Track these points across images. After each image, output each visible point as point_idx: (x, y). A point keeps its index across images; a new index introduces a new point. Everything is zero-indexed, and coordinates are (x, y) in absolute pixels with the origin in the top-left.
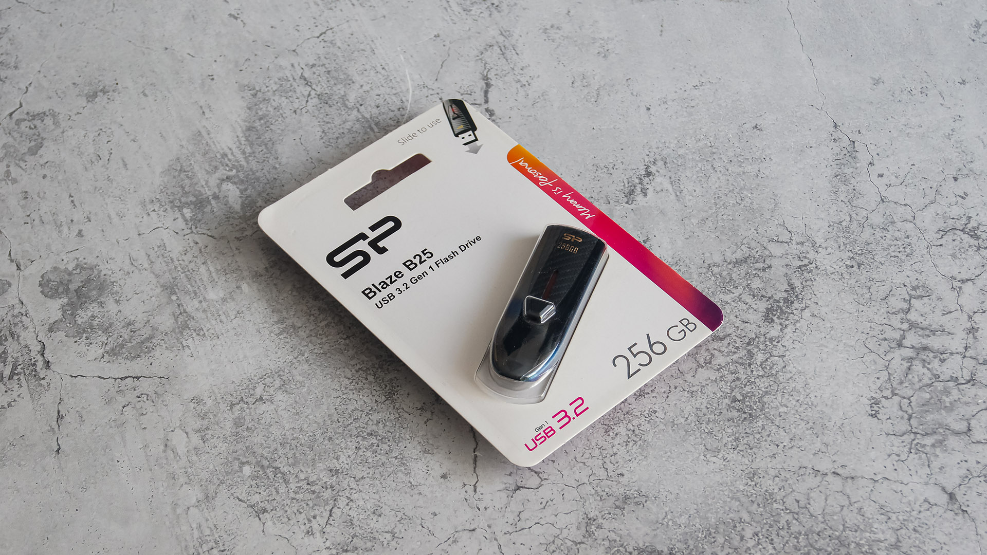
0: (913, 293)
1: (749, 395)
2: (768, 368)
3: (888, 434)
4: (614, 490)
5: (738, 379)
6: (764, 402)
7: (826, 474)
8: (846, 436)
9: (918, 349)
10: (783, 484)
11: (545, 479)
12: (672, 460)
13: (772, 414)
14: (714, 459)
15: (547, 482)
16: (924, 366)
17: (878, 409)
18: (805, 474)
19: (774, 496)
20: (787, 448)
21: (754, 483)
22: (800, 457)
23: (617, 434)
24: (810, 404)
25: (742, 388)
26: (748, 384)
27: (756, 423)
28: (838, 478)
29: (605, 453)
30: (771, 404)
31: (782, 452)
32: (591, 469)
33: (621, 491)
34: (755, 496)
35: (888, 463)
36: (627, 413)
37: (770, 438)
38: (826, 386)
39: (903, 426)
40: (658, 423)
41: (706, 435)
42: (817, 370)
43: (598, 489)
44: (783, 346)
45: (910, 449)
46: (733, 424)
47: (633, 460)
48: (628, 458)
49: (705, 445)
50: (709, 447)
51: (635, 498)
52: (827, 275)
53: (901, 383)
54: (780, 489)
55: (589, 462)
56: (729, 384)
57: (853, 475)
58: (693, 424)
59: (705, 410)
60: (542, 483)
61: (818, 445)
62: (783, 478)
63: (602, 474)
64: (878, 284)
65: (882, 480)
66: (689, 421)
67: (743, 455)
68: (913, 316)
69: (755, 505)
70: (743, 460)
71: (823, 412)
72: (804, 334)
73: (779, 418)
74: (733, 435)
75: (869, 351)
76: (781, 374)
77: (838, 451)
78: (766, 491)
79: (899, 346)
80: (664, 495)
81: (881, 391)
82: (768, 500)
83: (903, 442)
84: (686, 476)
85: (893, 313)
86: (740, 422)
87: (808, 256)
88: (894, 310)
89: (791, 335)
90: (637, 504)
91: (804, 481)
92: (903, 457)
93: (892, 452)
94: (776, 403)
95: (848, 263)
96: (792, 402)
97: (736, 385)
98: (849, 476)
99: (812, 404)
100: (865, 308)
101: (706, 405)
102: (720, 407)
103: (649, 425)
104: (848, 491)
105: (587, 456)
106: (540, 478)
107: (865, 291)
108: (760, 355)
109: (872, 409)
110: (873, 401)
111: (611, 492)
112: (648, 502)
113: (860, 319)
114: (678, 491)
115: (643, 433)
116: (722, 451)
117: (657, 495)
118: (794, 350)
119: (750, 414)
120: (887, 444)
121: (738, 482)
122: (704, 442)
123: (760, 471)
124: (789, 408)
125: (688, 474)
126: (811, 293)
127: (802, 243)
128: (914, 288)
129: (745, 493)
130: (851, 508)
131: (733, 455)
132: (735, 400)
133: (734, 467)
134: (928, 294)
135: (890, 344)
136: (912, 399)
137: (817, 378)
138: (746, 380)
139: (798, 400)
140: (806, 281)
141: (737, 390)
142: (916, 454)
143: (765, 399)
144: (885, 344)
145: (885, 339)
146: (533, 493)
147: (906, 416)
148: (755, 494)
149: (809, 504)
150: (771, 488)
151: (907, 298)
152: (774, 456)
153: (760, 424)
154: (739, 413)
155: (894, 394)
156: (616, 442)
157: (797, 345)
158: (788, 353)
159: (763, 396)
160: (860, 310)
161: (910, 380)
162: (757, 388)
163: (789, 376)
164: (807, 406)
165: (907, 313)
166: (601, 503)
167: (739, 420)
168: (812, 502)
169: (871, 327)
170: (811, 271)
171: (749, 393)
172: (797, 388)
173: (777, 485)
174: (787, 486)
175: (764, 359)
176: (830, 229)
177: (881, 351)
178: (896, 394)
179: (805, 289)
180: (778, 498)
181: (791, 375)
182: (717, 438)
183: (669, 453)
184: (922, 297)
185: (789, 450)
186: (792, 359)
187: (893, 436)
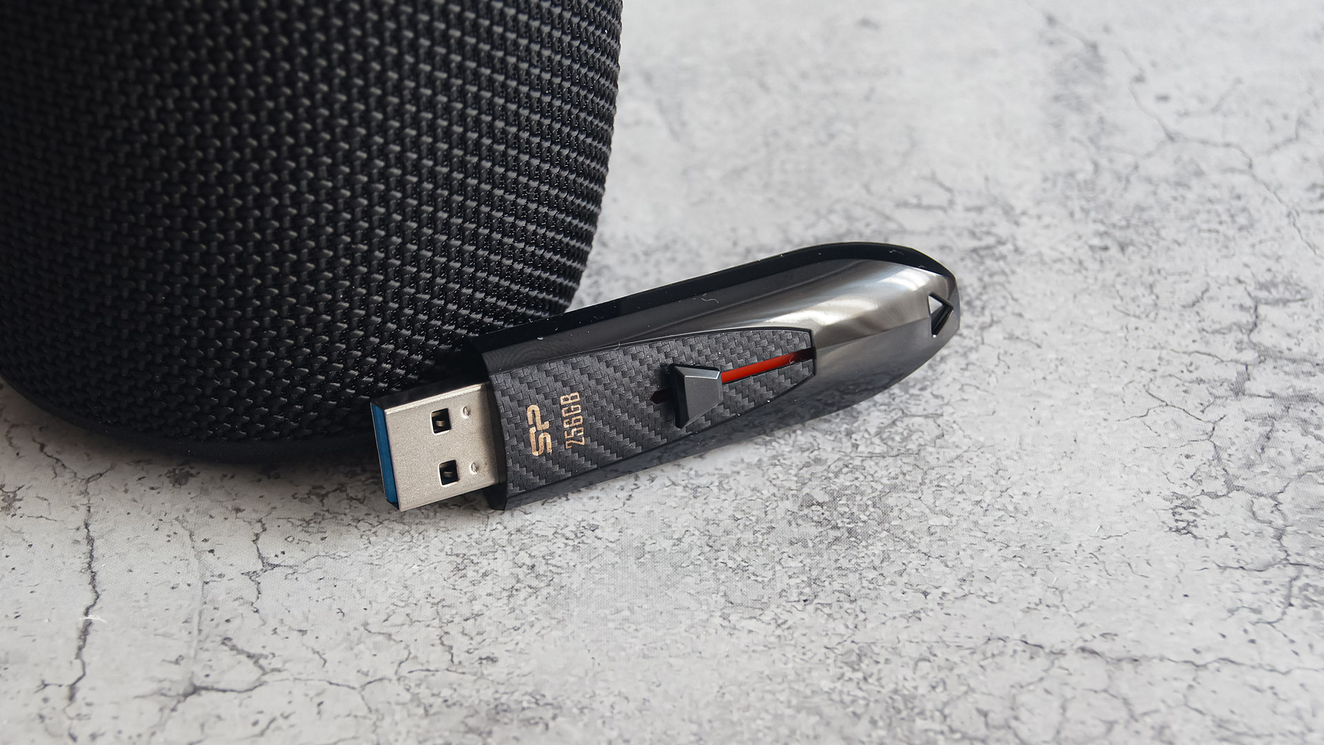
0: (1263, 294)
1: (847, 492)
2: (898, 438)
3: (1224, 568)
4: (466, 692)
5: (817, 461)
6: (886, 506)
7: (1062, 653)
8: (1111, 572)
9: (1287, 399)
10: (942, 675)
11: (273, 670)
12: (633, 627)
13: (909, 529)
14: (752, 624)
15: (277, 676)
16: (1305, 433)
17: (1191, 518)
18: (1001, 653)
19: (917, 702)
20: (950, 597)
21: (860, 675)
22: (989, 618)
23: (485, 575)
24: (1011, 508)
25: (828, 478)
26: (845, 470)
27: (866, 547)
28: (1093, 661)
29: (447, 614)
30: (908, 510)
31: (938, 608)
32: (407, 647)
33: (488, 694)
34: (862, 702)
35: (1232, 627)
36: (519, 531)
37: (905, 578)
38: (1053, 471)
39: (1266, 551)
40: (601, 551)
41: (730, 573)
42: (1027, 440)
43: (423, 692)
44: (936, 397)
45: (1288, 597)
46: (802, 550)
47: (527, 627)
48: (510, 622)
49: (725, 595)
50: (736, 597)
51: (524, 709)
52: (1043, 262)
53: (1250, 465)
54: (934, 688)
55: (405, 634)
56: (793, 472)
57: (1136, 653)
58: (695, 552)
59: (728, 524)
60: (265, 678)
61: (1036, 590)
62: (943, 663)
63: (438, 658)
64: (1171, 279)
65: (1216, 665)
66: (684, 546)
67: (830, 615)
68: (1265, 336)
69: (864, 725)
70: (831, 624)
71: (1046, 526)
72: (990, 373)
73: (928, 539)
74: (803, 573)
75: (1158, 403)
76: (931, 449)
77: (1091, 603)
78: (896, 691)
79: (1237, 394)
80: (607, 703)
81: (1200, 482)
82: (899, 712)
83: (1265, 583)
84: (672, 660)
85: (1215, 332)
86: (823, 546)
87: (994, 230)
88: (1217, 327)
89: (956, 374)
90: (529, 723)
91: (1000, 668)
92: (1270, 614)
93: (1239, 604)
94: (919, 508)
95: (1096, 242)
96: (960, 505)
97: (812, 474)
98: (1124, 655)
99: (1016, 508)
100: (1142, 323)
101: (731, 513)
102: (770, 517)
103: (575, 556)
104: (1124, 688)
105: (398, 618)
106: (261, 667)
107: (1140, 291)
108: (877, 413)
109: (1177, 517)
110: (1178, 502)
111: (456, 697)
112: (560, 719)
113: (1132, 343)
114: (646, 695)
115: (559, 570)
116: (773, 607)
117: (585, 702)
118: (965, 403)
119: (850, 531)
120: (1223, 587)
121: (815, 674)
122: (722, 588)
123: (876, 650)
124: (954, 519)
125: (677, 656)
126: (1004, 297)
127: (979, 209)
128: (1263, 286)
129: (836, 697)
130: (1137, 726)
131: (802, 616)
132: (810, 503)
133: (804, 640)
134: (1299, 297)
135: (1214, 391)
136: (1280, 497)
137: (1026, 458)
138: (840, 464)
139: (978, 502)
140: (991, 275)
141: (815, 482)
142: (1306, 607)
143: (891, 501)
144: (1202, 391)
145: (1200, 381)
146: (236, 702)
147: (1270, 531)
148: (864, 698)
149: (1016, 718)
150: (909, 685)
151: (1249, 303)
152: (916, 615)
153: (878, 548)
154: (820, 529)
155: (1231, 487)
156: (482, 590)
157: (971, 394)
158: (948, 410)
159: (883, 494)
160: (1131, 326)
161: (1270, 459)
162: (870, 478)
163: (953, 453)
164: (1003, 513)
165: (1251, 331)
166: (425, 722)
167: (821, 542)
168: (1023, 714)
169: (1160, 358)
170: (1003, 257)
171: (846, 488)
172: (973, 478)
173: (924, 677)
174: (952, 681)
175: (887, 422)
176: (1048, 185)
177: (1192, 403)
178: (1239, 489)
179: (990, 290)
180: (929, 706)
181: (959, 452)
182: (759, 579)
183: (626, 613)
184: (1285, 302)
185: (958, 603)
186: (959, 420)
187: (1241, 571)
